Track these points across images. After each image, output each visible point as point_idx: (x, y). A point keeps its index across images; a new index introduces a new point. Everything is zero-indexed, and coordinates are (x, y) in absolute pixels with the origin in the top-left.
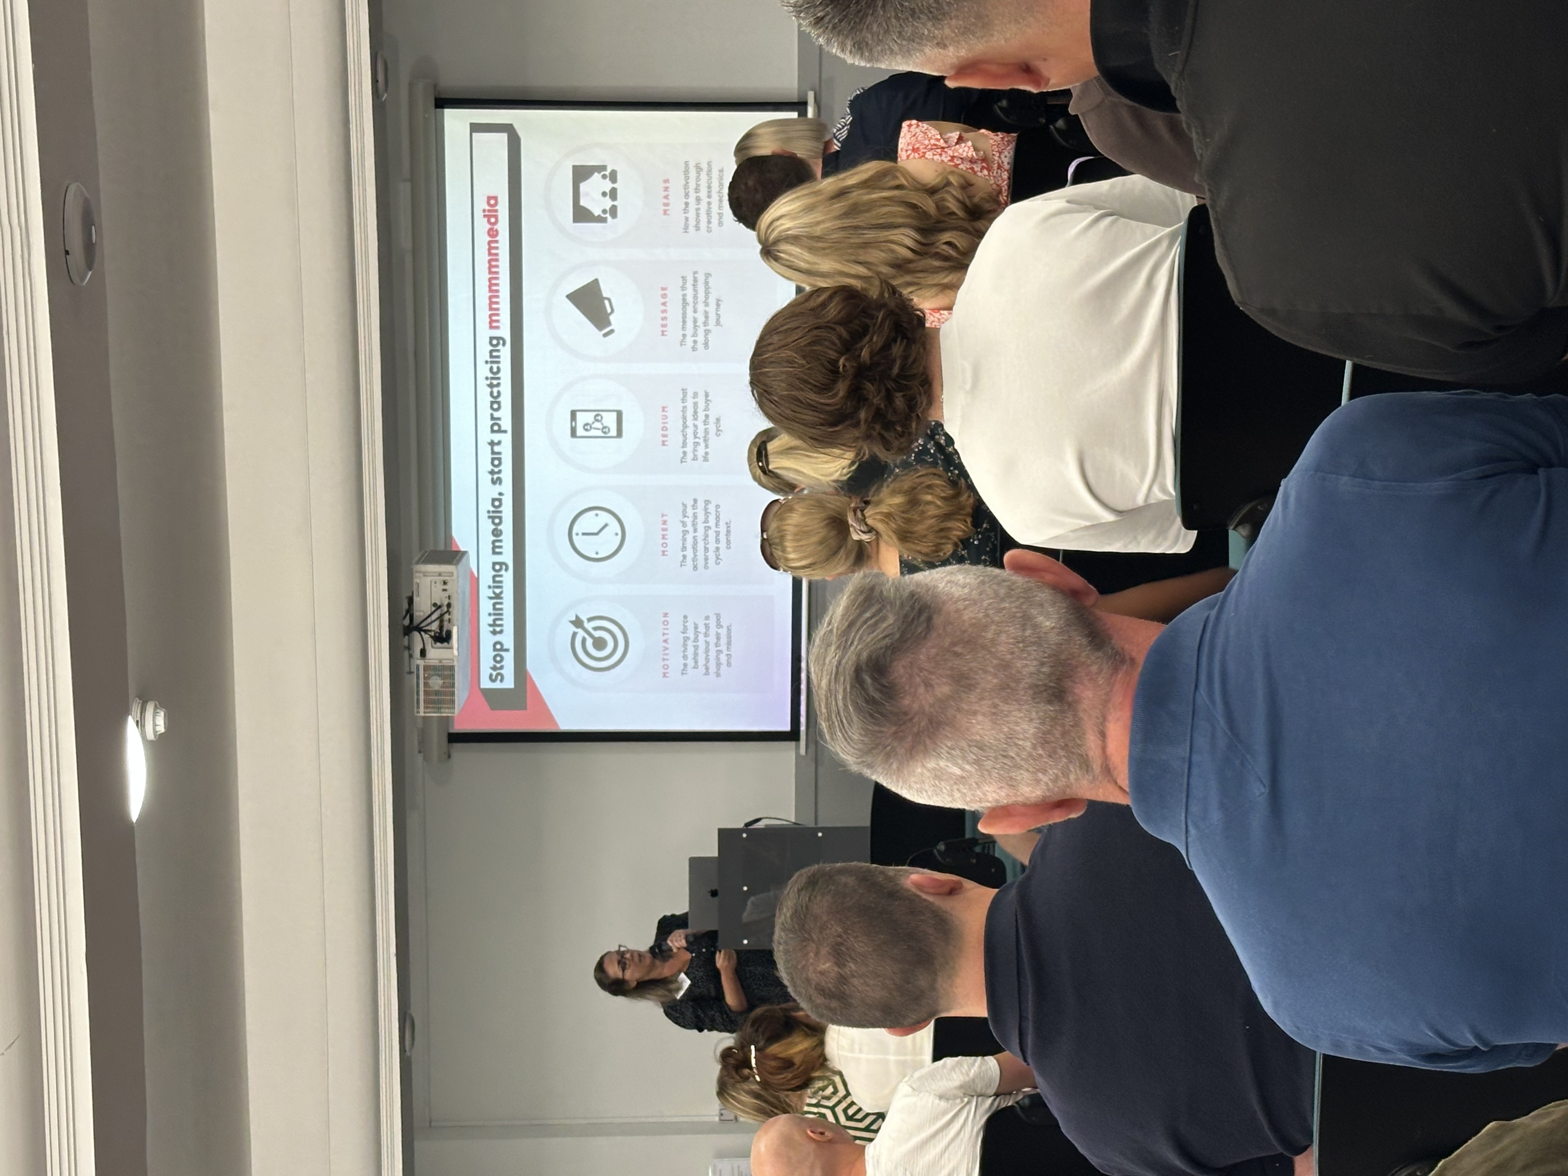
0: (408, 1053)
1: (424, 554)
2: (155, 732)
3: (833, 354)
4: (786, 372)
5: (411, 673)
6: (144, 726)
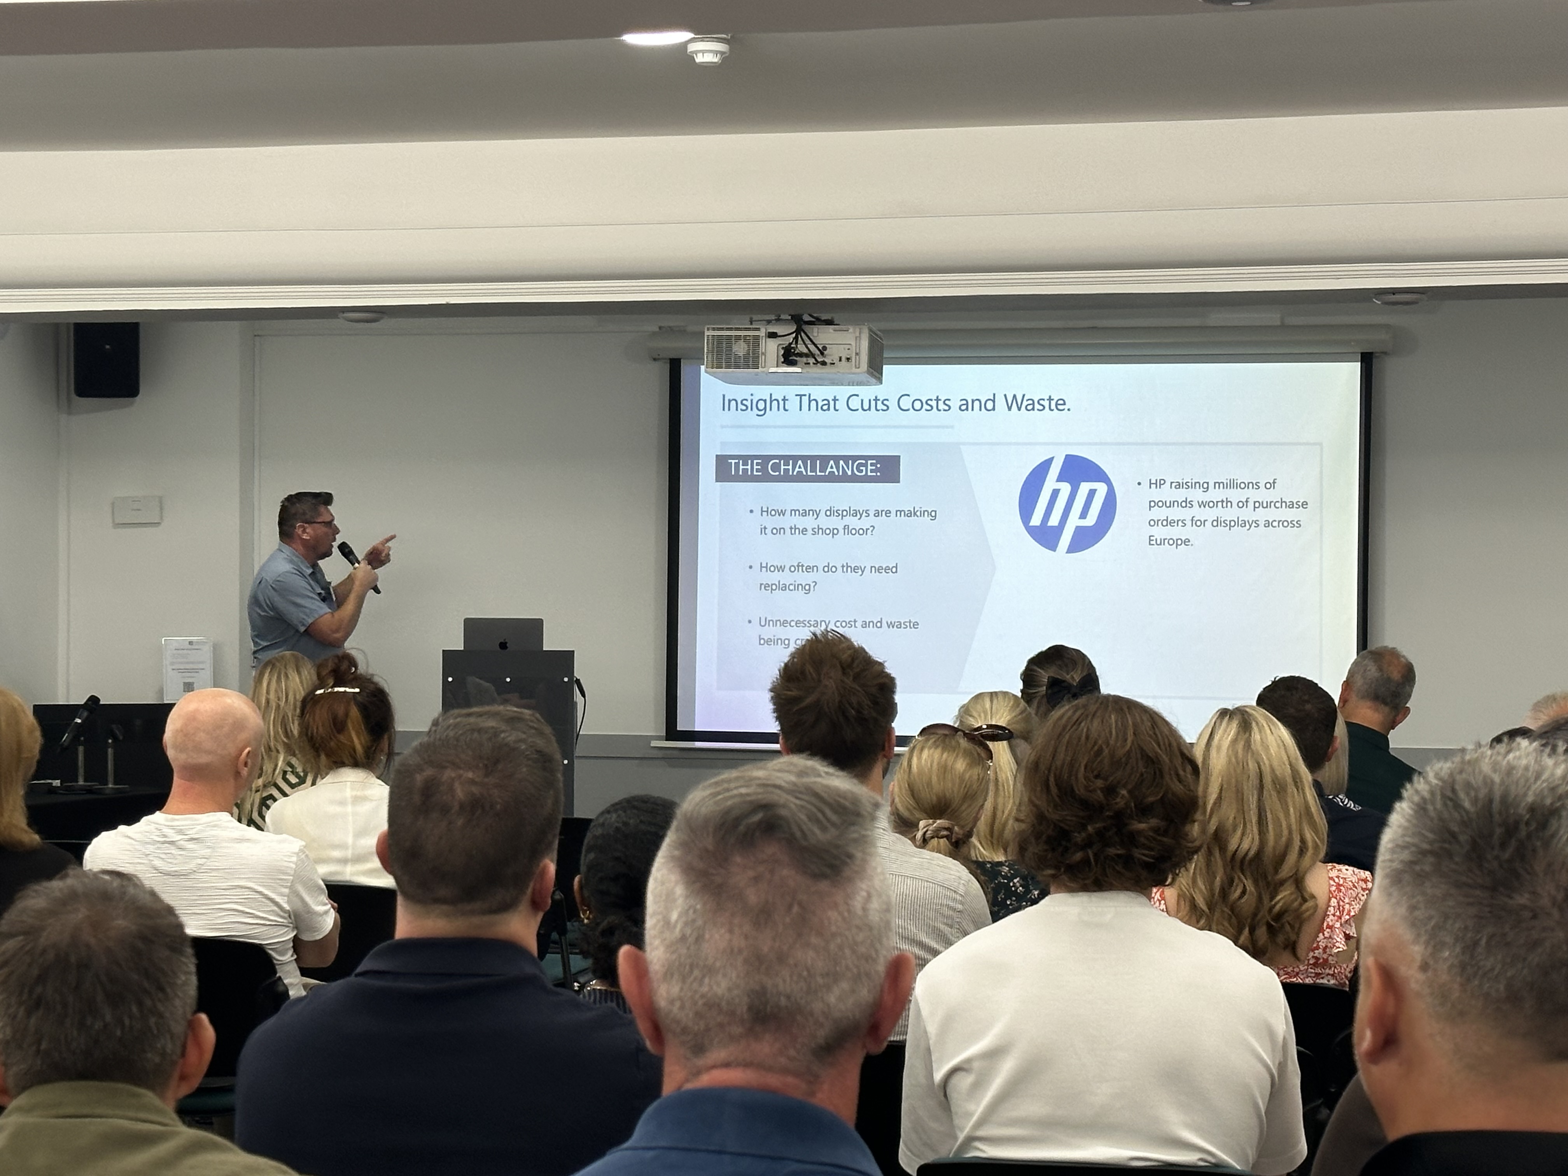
0: (341, 315)
1: (879, 336)
2: (696, 52)
5: (751, 322)
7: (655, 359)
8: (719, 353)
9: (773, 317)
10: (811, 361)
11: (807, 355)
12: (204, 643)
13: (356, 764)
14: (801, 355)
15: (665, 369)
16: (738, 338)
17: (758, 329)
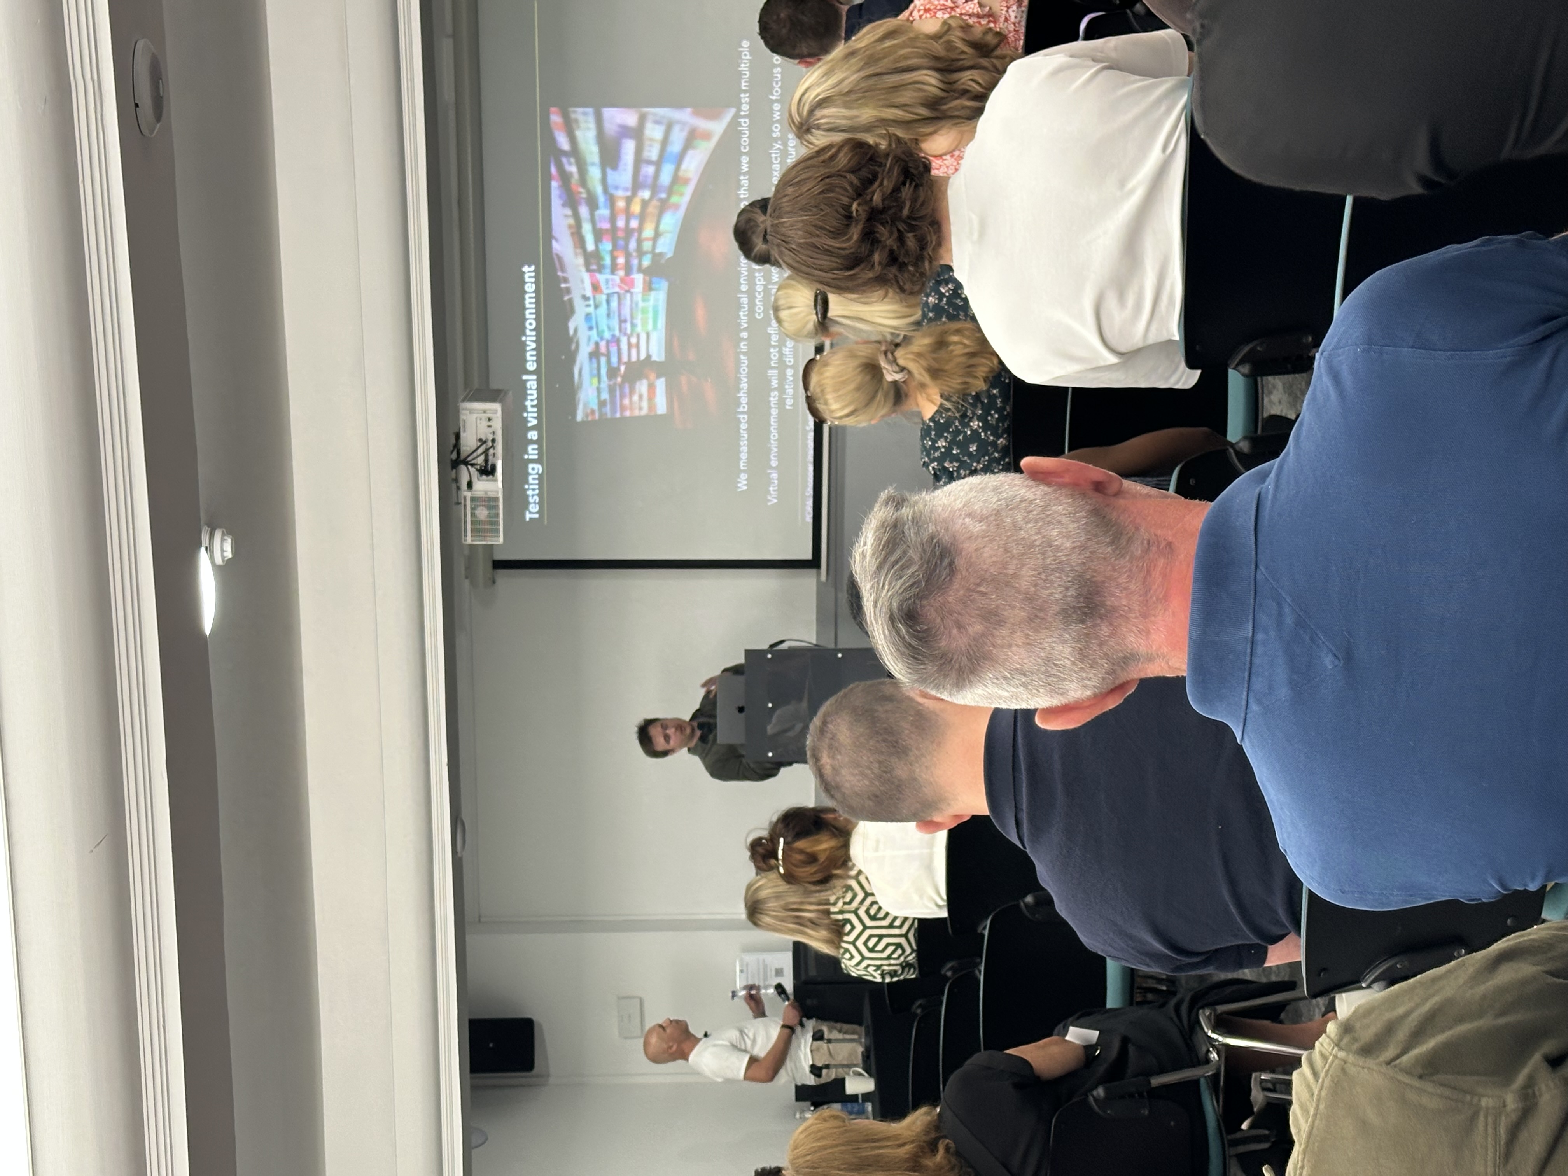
0: (459, 855)
1: (469, 393)
2: (223, 557)
3: (845, 200)
4: (803, 221)
5: (459, 503)
6: (213, 552)
7: (494, 582)
8: (487, 531)
9: (454, 486)
10: (491, 451)
11: (487, 456)
12: (742, 961)
13: (846, 846)
14: (486, 461)
15: (501, 572)
16: (473, 515)
17: (465, 498)
